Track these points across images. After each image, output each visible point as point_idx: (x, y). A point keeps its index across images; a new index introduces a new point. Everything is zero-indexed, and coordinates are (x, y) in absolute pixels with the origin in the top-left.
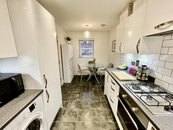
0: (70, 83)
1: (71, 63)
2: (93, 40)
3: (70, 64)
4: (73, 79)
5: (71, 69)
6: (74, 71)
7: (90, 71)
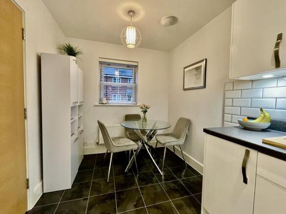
0: (70, 187)
1: (76, 118)
2: (136, 67)
3: (72, 123)
4: (80, 169)
5: (75, 137)
6: (84, 144)
7: (134, 141)
